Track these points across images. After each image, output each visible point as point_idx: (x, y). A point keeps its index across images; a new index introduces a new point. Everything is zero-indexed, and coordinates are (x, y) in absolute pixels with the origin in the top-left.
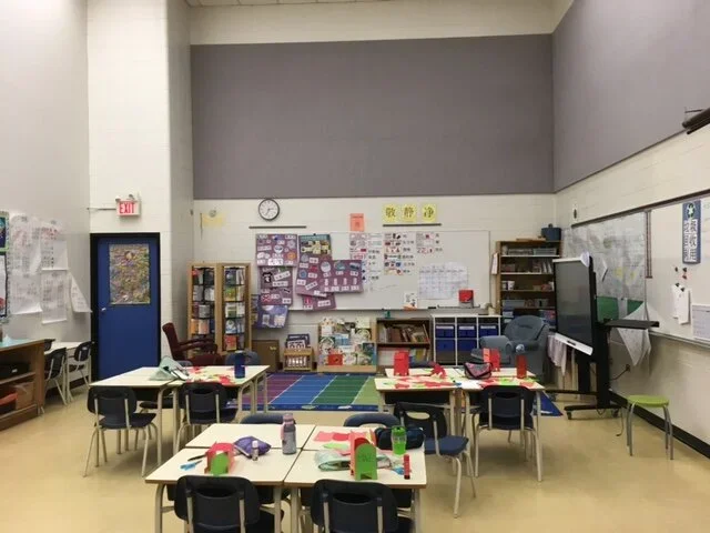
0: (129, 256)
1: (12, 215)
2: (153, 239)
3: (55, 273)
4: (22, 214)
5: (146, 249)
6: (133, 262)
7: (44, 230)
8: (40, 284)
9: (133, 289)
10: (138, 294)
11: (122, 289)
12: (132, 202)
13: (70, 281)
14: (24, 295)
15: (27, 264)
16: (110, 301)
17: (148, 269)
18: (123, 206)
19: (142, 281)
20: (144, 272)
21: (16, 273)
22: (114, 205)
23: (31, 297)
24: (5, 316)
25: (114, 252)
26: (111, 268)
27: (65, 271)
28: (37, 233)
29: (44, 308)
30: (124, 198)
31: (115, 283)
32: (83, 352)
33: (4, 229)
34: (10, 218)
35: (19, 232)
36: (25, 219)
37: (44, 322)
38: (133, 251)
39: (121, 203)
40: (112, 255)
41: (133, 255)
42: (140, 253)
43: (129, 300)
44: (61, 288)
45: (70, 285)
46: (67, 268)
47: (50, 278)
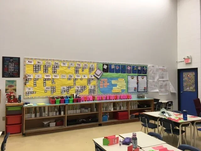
0: (189, 76)
1: (149, 66)
2: (195, 70)
3: (164, 81)
4: (152, 65)
5: (194, 73)
6: (190, 78)
7: (160, 69)
8: (158, 84)
9: (190, 86)
10: (191, 88)
11: (187, 86)
12: (188, 58)
13: (169, 83)
14: (153, 86)
15: (154, 78)
16: (183, 90)
17: (194, 80)
18: (186, 60)
19: (193, 84)
20: (193, 81)
21: (150, 81)
22: (183, 60)
23: (155, 87)
24: (147, 92)
25: (185, 74)
26: (184, 80)
27: (168, 80)
28: (157, 70)
29: (160, 91)
30: (186, 58)
31: (185, 84)
32: (169, 104)
33: (146, 69)
34: (148, 66)
35: (151, 70)
36: (153, 66)
37: (160, 94)
38: (190, 74)
39: (185, 59)
40: (184, 75)
41: (190, 75)
42: (192, 74)
43: (189, 90)
44: (166, 85)
45: (169, 84)
46: (168, 79)
47: (162, 82)
